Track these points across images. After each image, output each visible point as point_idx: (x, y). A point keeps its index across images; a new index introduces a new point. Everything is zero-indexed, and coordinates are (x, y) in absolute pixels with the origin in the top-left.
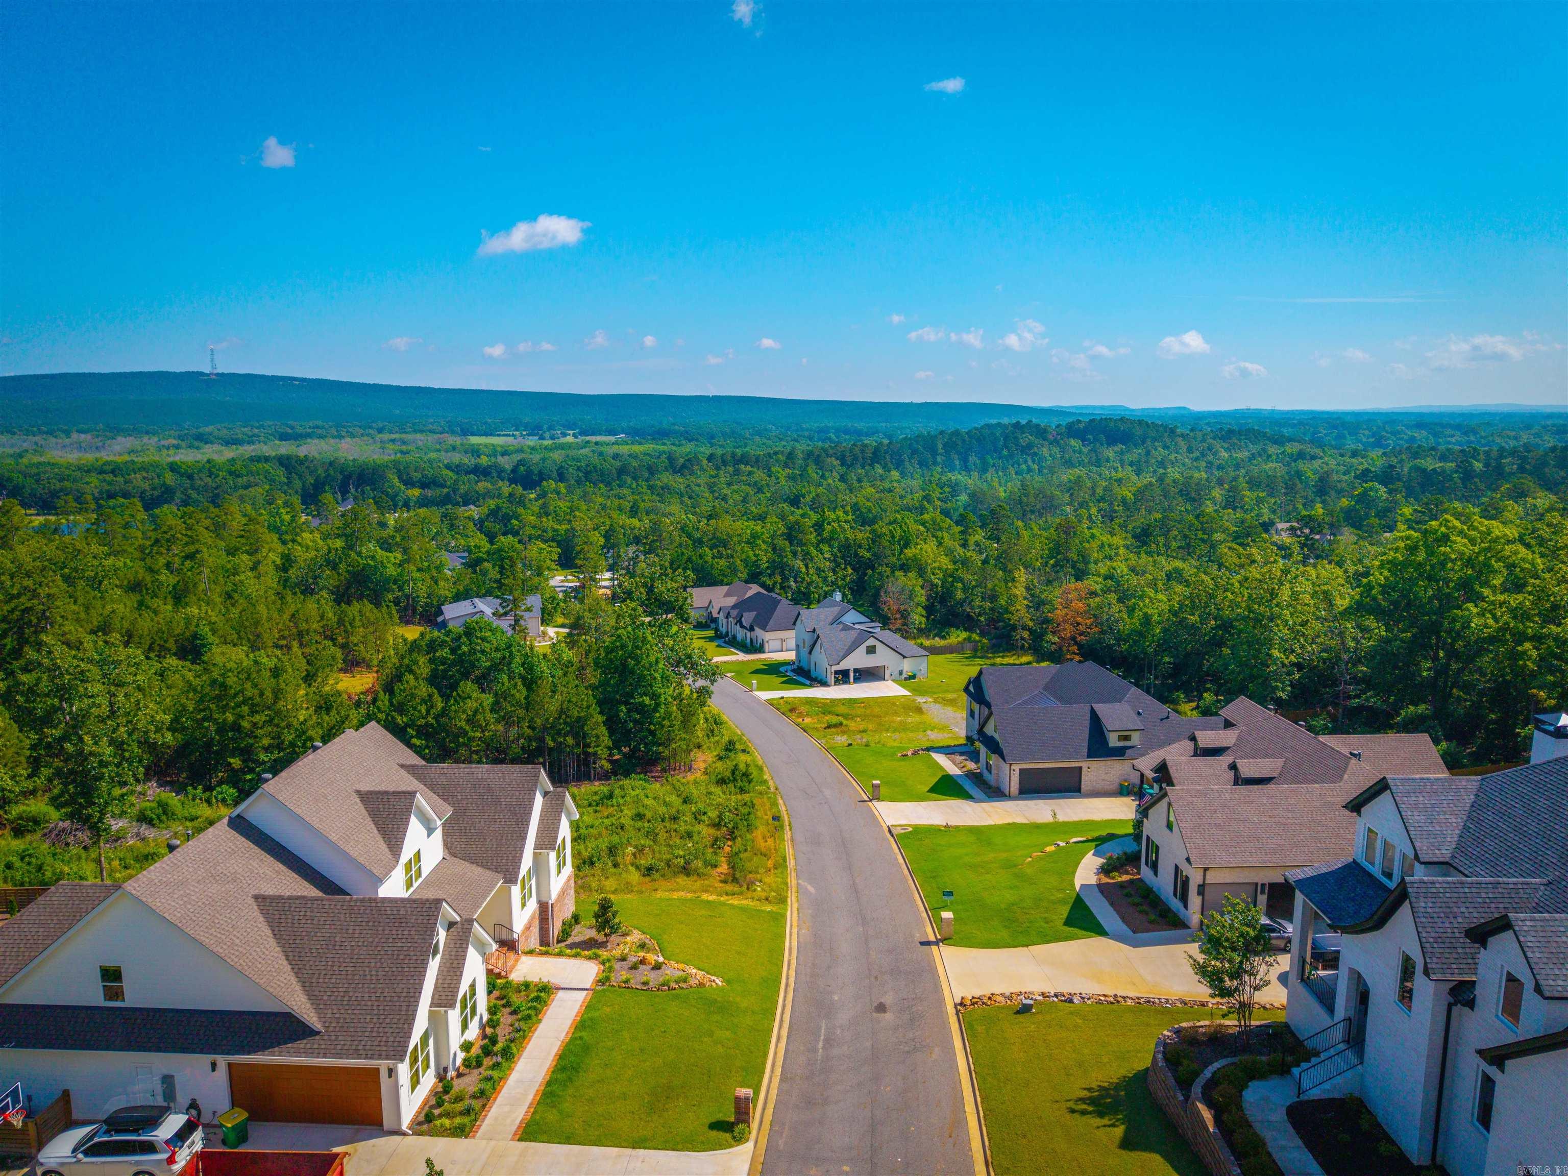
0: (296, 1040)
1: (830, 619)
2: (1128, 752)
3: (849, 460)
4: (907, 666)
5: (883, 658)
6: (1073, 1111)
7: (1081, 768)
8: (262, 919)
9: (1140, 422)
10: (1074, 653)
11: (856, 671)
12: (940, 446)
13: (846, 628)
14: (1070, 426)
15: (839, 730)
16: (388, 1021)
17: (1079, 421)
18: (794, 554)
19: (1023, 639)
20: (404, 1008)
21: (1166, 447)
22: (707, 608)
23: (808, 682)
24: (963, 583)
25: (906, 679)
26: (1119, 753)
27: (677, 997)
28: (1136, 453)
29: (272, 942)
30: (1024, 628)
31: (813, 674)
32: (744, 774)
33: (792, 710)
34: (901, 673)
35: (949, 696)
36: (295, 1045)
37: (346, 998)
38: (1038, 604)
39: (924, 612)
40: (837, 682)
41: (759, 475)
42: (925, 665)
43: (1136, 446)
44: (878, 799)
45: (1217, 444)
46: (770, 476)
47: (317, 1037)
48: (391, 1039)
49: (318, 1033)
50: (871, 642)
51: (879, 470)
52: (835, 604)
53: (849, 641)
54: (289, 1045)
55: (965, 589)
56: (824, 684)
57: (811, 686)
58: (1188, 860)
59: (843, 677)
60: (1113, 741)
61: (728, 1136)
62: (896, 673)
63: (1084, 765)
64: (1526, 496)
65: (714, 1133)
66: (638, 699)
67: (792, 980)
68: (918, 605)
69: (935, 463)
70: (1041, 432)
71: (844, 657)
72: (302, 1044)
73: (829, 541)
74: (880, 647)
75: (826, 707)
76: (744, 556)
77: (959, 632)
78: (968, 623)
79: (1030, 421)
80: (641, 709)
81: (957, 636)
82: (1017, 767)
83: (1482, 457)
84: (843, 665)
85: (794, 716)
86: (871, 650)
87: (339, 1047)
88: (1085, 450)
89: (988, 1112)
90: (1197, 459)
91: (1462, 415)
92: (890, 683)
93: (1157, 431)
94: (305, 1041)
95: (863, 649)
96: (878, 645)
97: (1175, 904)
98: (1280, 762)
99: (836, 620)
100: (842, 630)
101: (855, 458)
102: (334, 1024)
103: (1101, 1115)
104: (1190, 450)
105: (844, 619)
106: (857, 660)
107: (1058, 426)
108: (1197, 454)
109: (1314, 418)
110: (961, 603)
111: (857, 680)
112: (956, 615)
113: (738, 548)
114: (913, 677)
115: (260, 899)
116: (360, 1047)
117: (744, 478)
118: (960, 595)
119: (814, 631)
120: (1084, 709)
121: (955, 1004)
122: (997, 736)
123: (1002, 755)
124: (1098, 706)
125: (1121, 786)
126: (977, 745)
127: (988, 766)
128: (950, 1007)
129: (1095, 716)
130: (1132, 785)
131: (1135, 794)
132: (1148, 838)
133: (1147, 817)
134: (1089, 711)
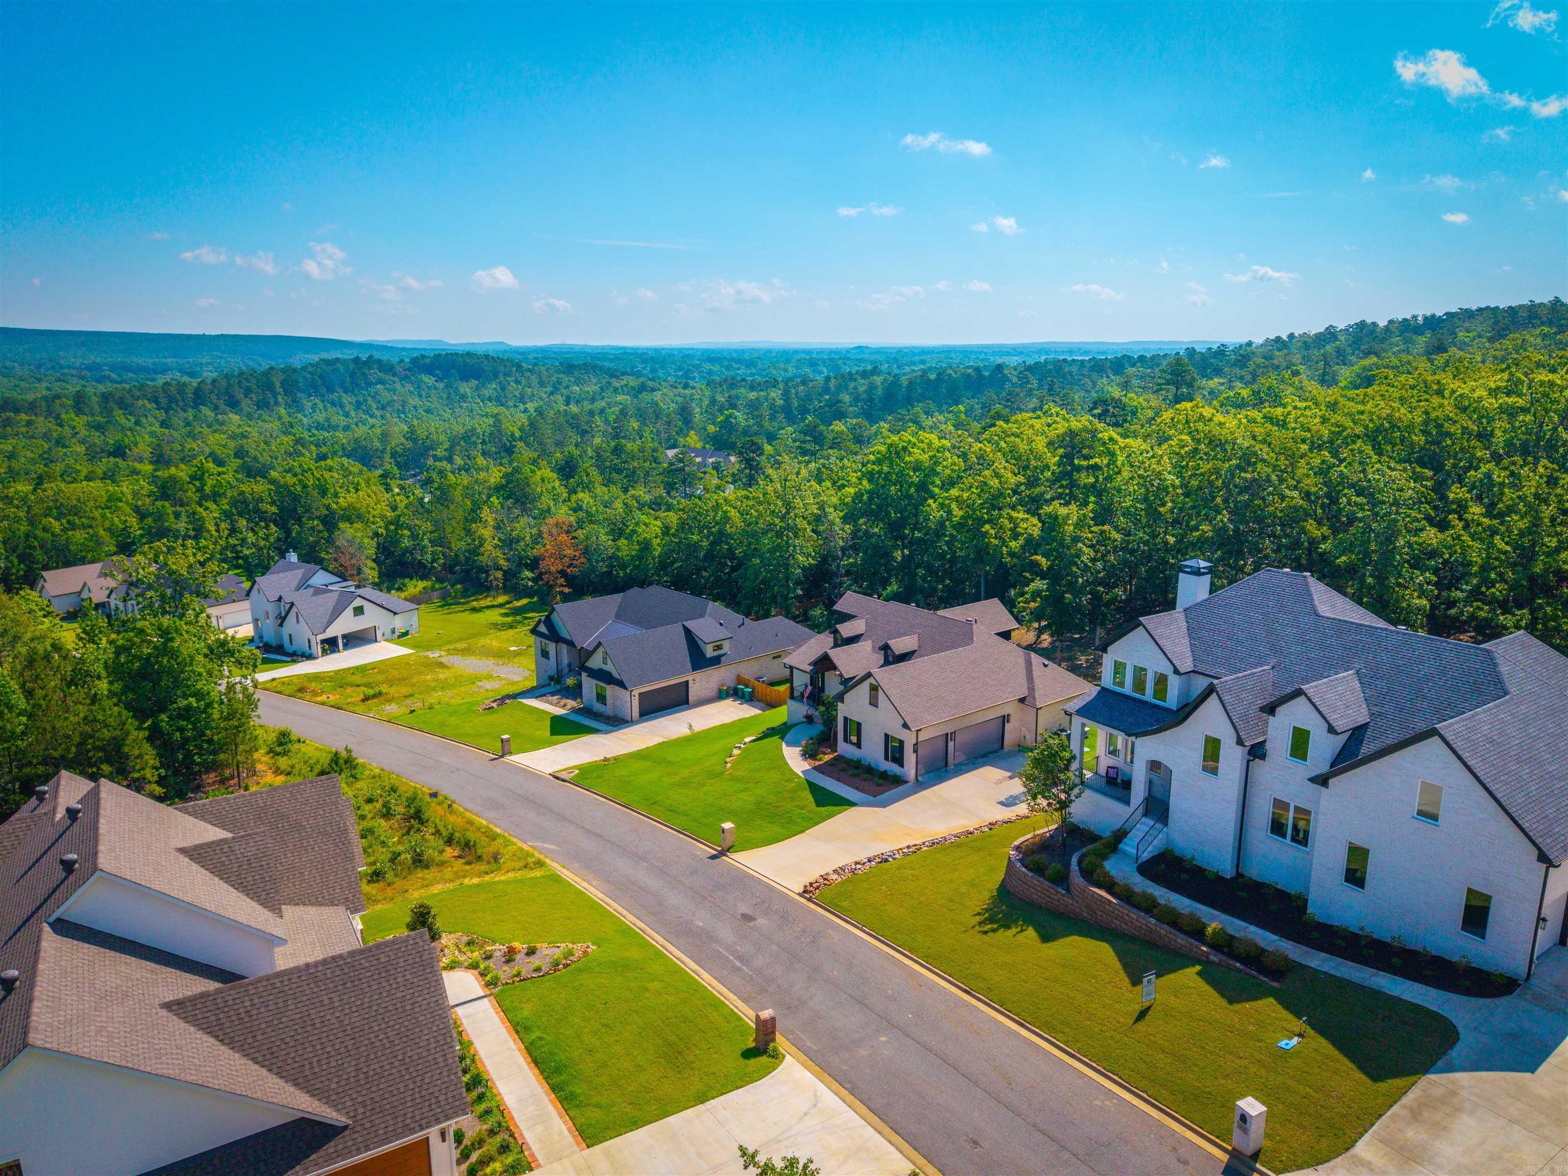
0: (320, 1147)
1: (295, 583)
2: (723, 659)
3: (164, 402)
4: (399, 623)
5: (372, 617)
6: (985, 933)
7: (687, 682)
8: (192, 1029)
9: (487, 357)
10: (562, 586)
11: (344, 636)
12: (278, 384)
13: (318, 591)
14: (414, 361)
15: (382, 699)
16: (427, 1081)
17: (423, 356)
18: (177, 516)
19: (496, 579)
20: (440, 1059)
21: (518, 382)
22: (80, 593)
23: (289, 659)
24: (410, 530)
25: (399, 637)
26: (716, 661)
27: (580, 970)
28: (491, 389)
29: (224, 1051)
30: (498, 568)
31: (288, 647)
32: (346, 762)
33: (302, 690)
34: (393, 631)
35: (459, 645)
36: (321, 1153)
37: (361, 1076)
38: (509, 543)
39: (374, 565)
40: (325, 652)
41: (42, 424)
42: (415, 619)
43: (489, 382)
44: (510, 753)
45: (565, 379)
46: (61, 425)
47: (347, 1133)
48: (442, 1098)
49: (346, 1127)
50: (358, 602)
51: (206, 411)
52: (292, 567)
53: (331, 605)
54: (313, 1157)
55: (414, 536)
56: (310, 657)
57: (295, 661)
58: (905, 726)
59: (331, 645)
60: (709, 652)
61: (764, 1059)
62: (388, 632)
63: (689, 678)
64: (845, 417)
65: (753, 1062)
66: (182, 703)
67: (642, 925)
68: (367, 558)
69: (276, 403)
70: (387, 368)
71: (330, 622)
72: (330, 1147)
73: (215, 496)
74: (367, 606)
75: (339, 680)
76: (107, 524)
77: (414, 582)
78: (420, 571)
79: (371, 357)
80: (186, 713)
81: (416, 586)
82: (636, 693)
83: (781, 386)
84: (330, 633)
85: (308, 696)
86: (359, 611)
87: (381, 1132)
88: (441, 385)
89: (926, 957)
90: (552, 393)
91: (735, 351)
92: (383, 643)
93: (505, 366)
94: (332, 1144)
95: (349, 611)
96: (366, 604)
97: (892, 768)
98: (915, 638)
99: (303, 584)
100: (315, 594)
101: (171, 399)
102: (361, 1110)
103: (1008, 927)
104: (542, 384)
105: (310, 582)
106: (345, 624)
107: (401, 361)
108: (549, 389)
109: (624, 353)
110: (406, 550)
111: (346, 646)
112: (402, 564)
113: (97, 514)
114: (406, 633)
115: (168, 1006)
116: (408, 1121)
117: (24, 430)
118: (406, 543)
119: (280, 599)
120: (677, 629)
121: (799, 894)
122: (609, 667)
123: (621, 684)
124: (688, 624)
125: (720, 691)
126: (570, 681)
127: (601, 698)
128: (797, 897)
129: (688, 632)
130: (729, 688)
131: (732, 696)
132: (846, 719)
133: (842, 701)
134: (681, 629)
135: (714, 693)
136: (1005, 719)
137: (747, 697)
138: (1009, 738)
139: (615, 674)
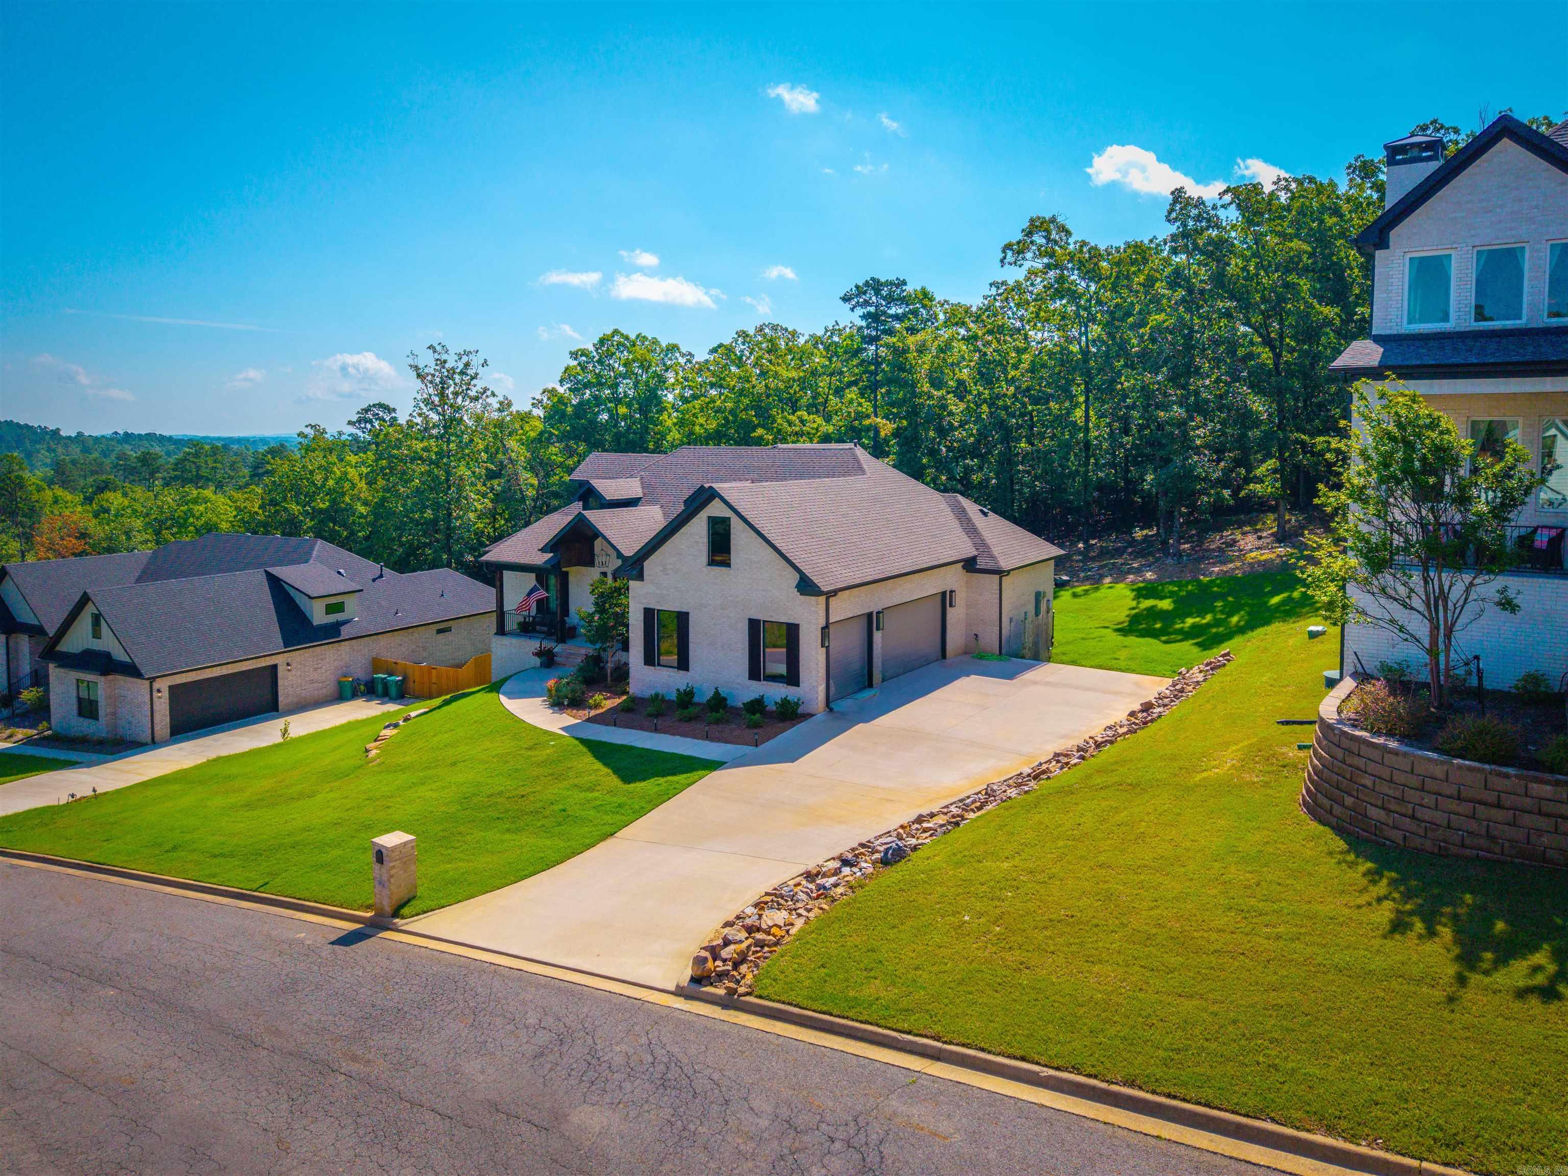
2: (344, 628)
7: (275, 667)
26: (331, 632)
58: (803, 587)
60: (318, 616)
63: (279, 660)
82: (163, 685)
97: (771, 692)
120: (258, 577)
121: (679, 992)
122: (107, 643)
123: (131, 670)
124: (276, 571)
125: (340, 684)
126: (28, 695)
127: (87, 708)
128: (679, 1003)
129: (275, 583)
130: (357, 681)
131: (363, 695)
132: (649, 613)
133: (640, 577)
134: (263, 578)
135: (330, 688)
136: (945, 599)
137: (393, 691)
138: (956, 638)
139: (119, 655)
